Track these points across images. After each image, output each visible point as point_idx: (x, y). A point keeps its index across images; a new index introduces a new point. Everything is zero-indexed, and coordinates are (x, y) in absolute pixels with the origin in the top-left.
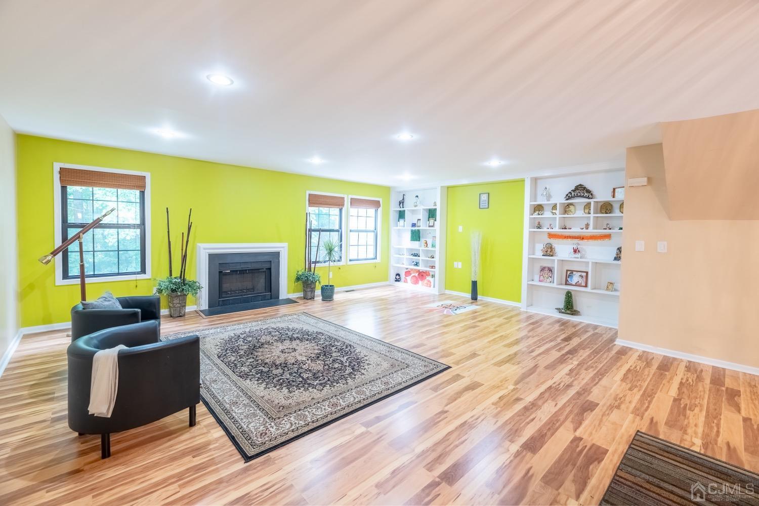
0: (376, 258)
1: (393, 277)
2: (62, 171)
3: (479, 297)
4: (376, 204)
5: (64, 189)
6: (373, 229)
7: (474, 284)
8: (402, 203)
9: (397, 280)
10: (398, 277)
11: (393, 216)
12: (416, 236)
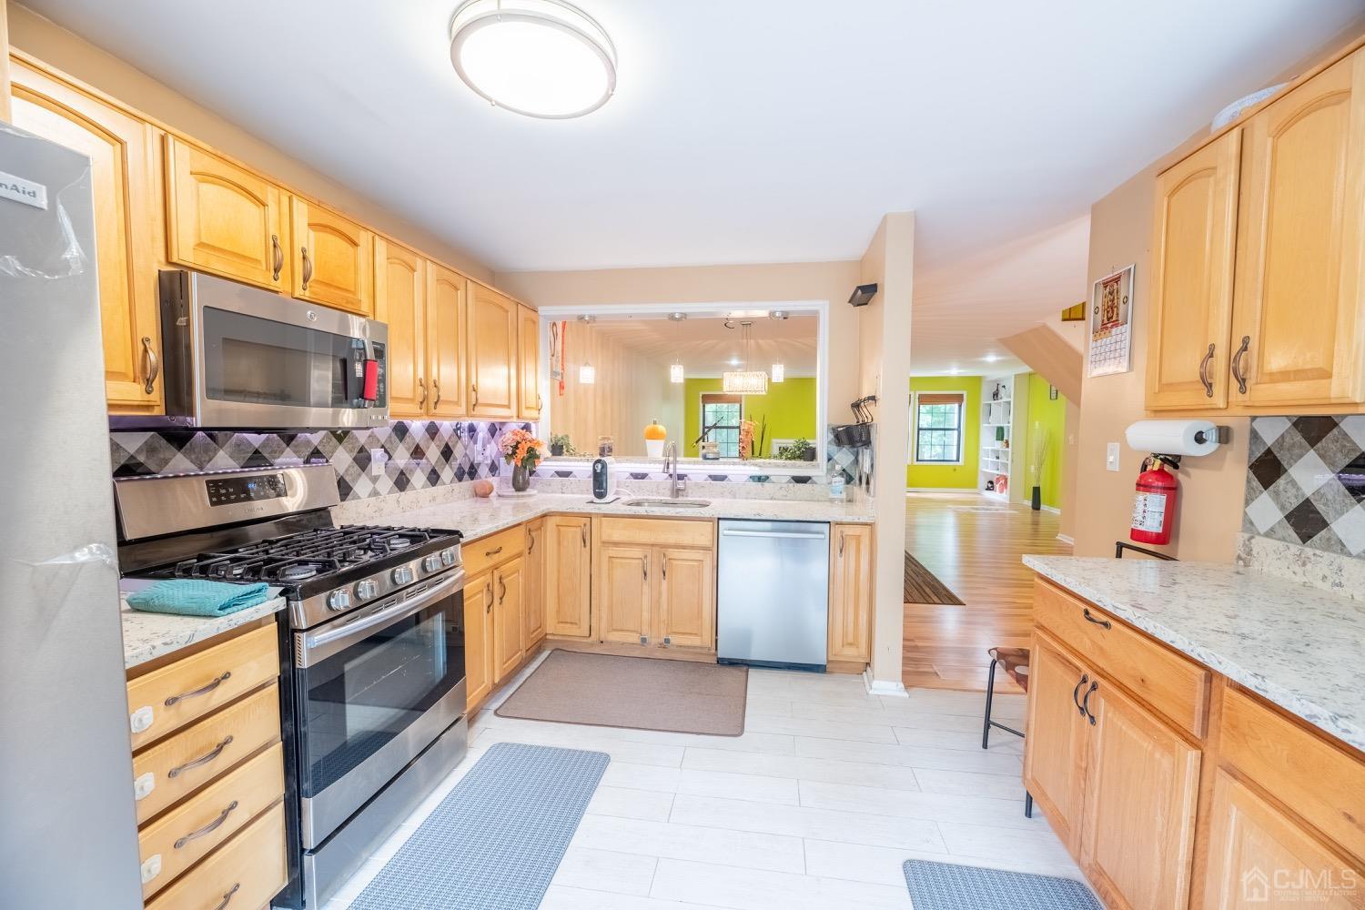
0: (958, 460)
1: (985, 484)
2: (704, 396)
3: (1043, 507)
4: (959, 399)
5: (704, 406)
6: (956, 426)
7: (1037, 491)
8: (996, 395)
9: (988, 489)
10: (990, 485)
11: (983, 410)
12: (1000, 433)
